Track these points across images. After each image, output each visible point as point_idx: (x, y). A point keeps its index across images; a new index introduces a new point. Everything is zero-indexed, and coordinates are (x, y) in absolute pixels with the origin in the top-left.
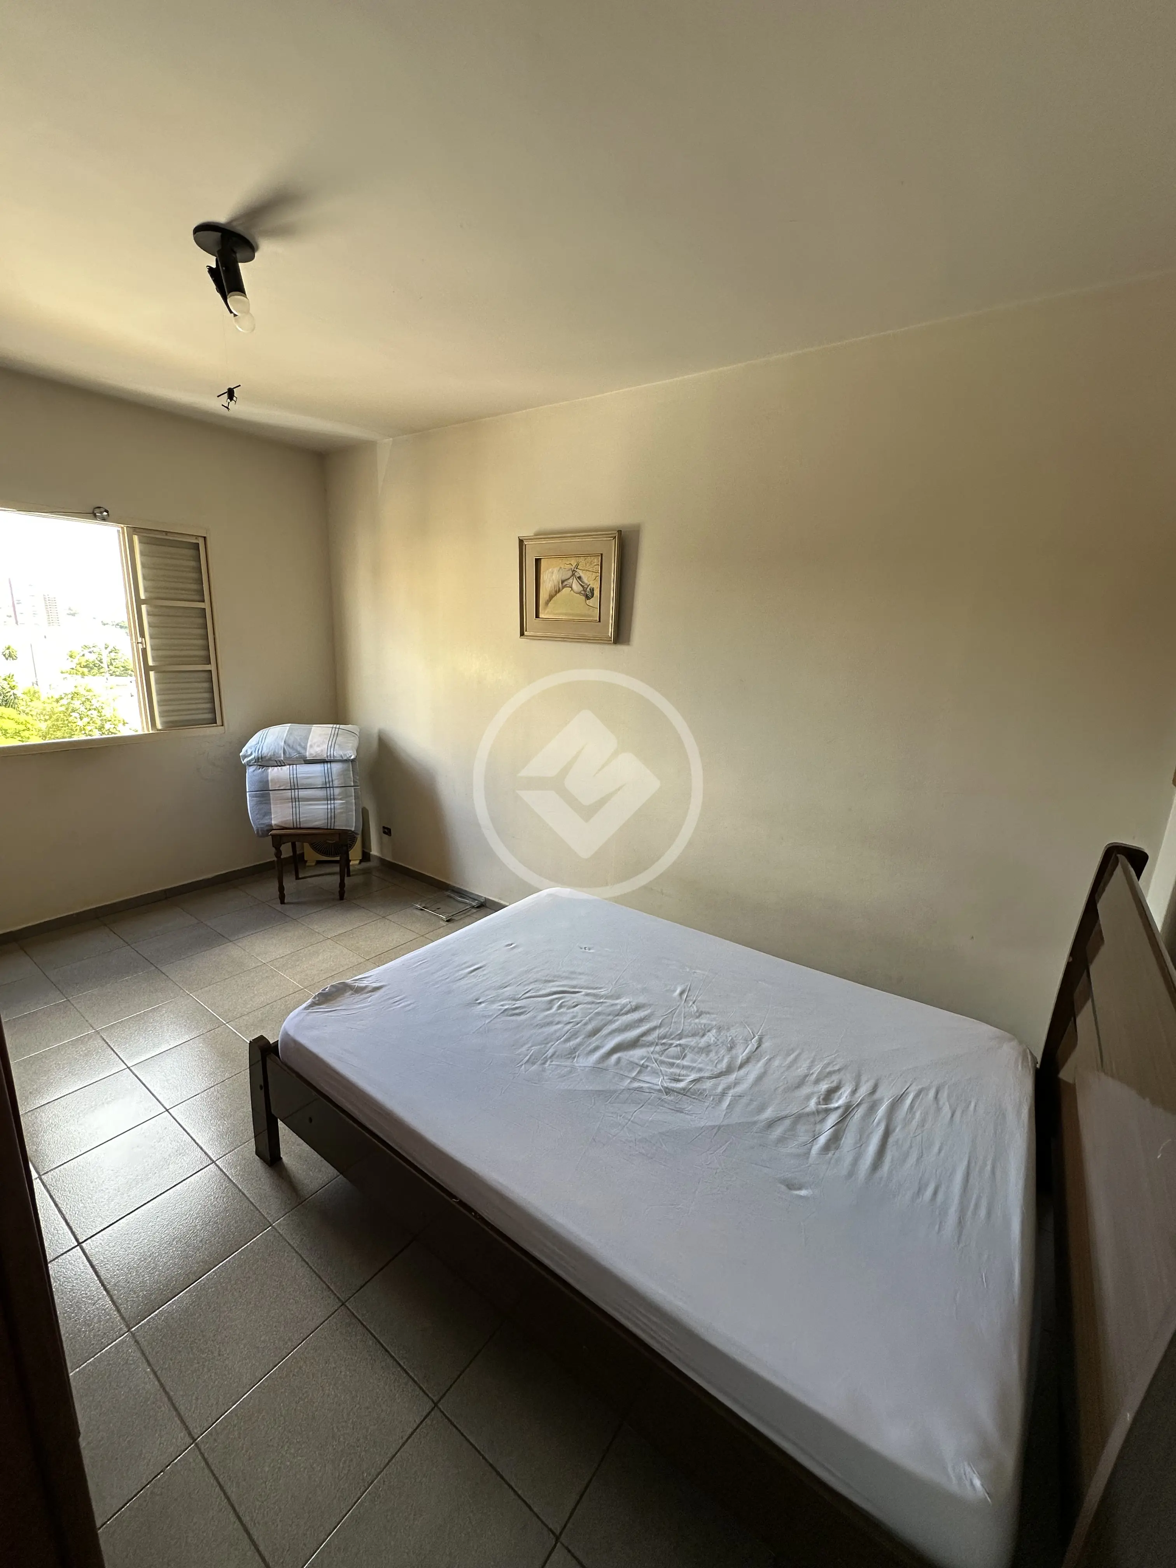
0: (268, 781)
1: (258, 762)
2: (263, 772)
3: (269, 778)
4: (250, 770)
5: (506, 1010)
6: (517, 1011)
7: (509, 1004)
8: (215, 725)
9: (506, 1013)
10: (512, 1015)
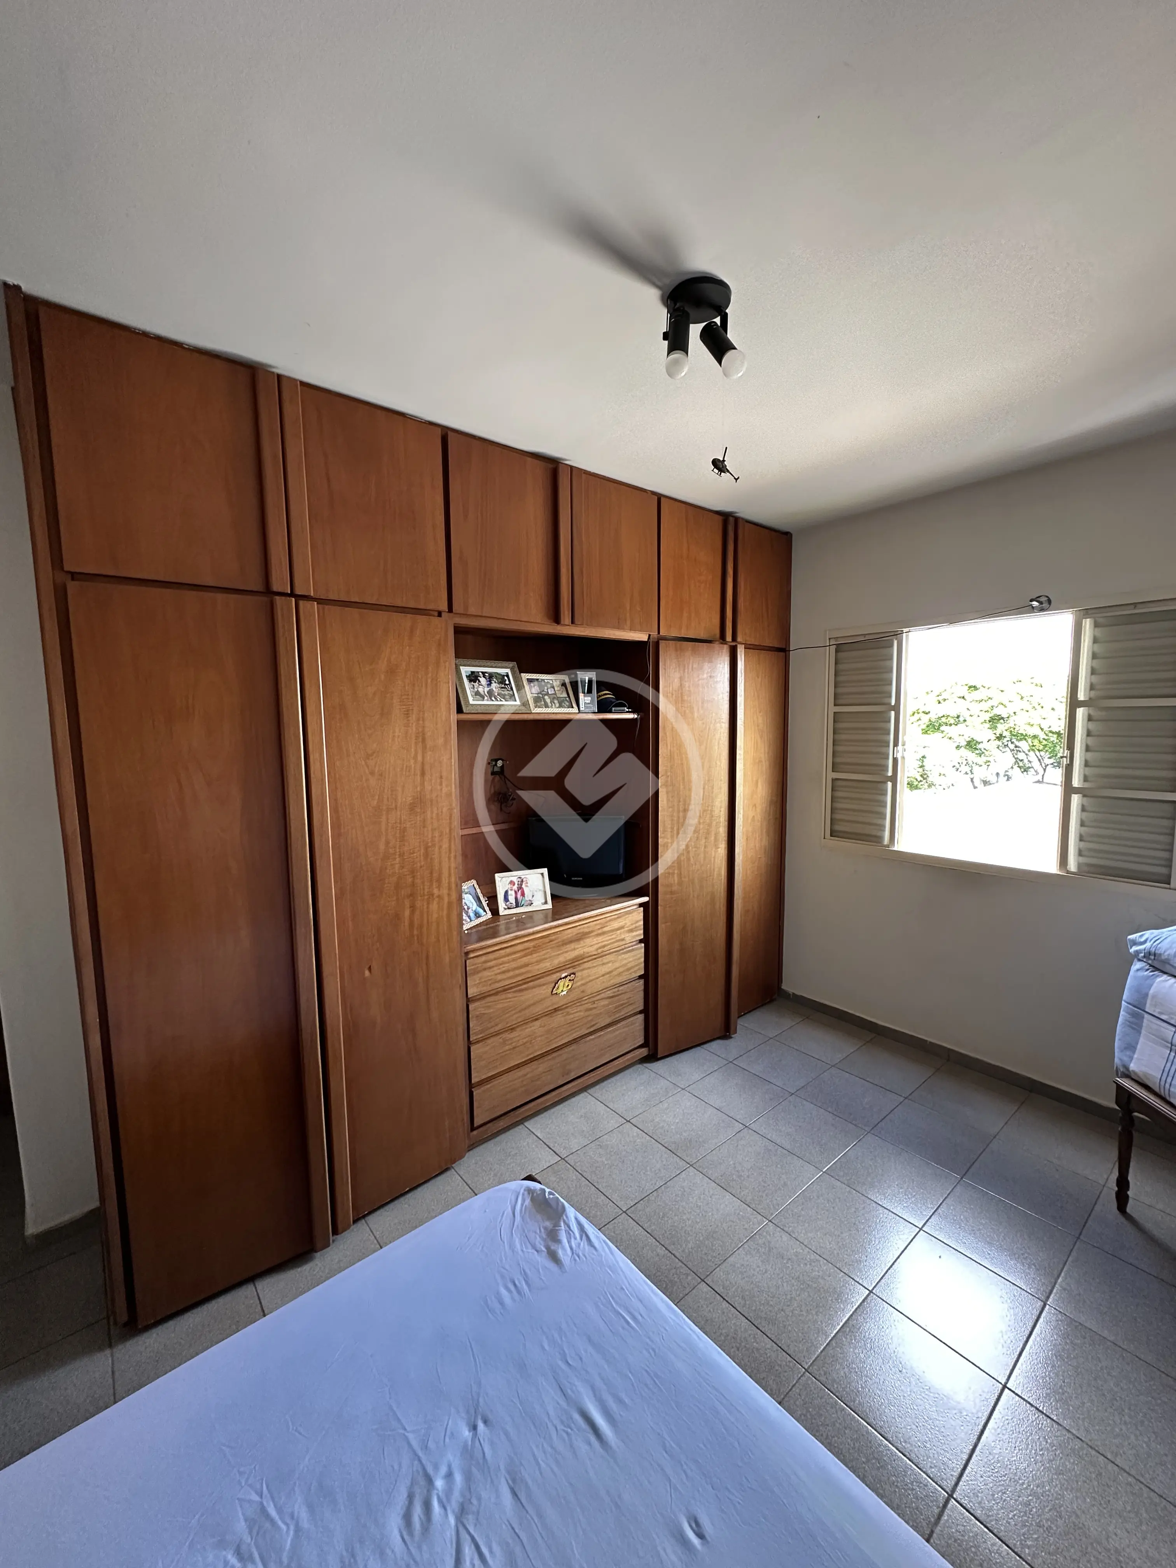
0: (1147, 995)
1: (1149, 959)
2: (1148, 977)
3: (1151, 992)
4: (1137, 965)
5: (430, 1481)
6: (418, 1511)
7: (449, 1491)
8: (1167, 886)
9: (422, 1482)
10: (411, 1497)
